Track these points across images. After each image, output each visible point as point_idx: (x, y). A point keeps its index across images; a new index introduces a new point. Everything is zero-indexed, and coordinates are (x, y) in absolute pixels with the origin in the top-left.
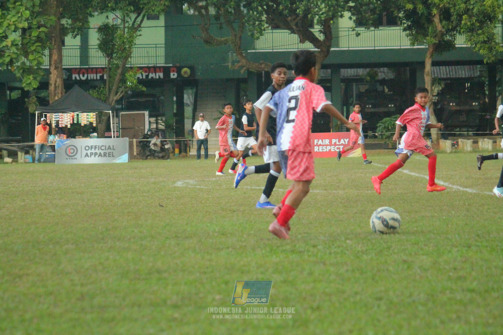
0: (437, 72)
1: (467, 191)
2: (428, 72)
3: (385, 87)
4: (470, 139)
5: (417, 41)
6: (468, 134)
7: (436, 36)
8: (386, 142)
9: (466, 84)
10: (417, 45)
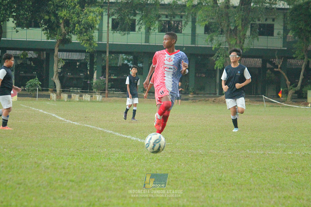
0: (61, 55)
1: (74, 124)
2: (56, 55)
3: (32, 62)
4: (78, 94)
5: (51, 37)
6: (77, 91)
7: (61, 35)
8: (30, 93)
9: (77, 63)
10: (51, 40)
